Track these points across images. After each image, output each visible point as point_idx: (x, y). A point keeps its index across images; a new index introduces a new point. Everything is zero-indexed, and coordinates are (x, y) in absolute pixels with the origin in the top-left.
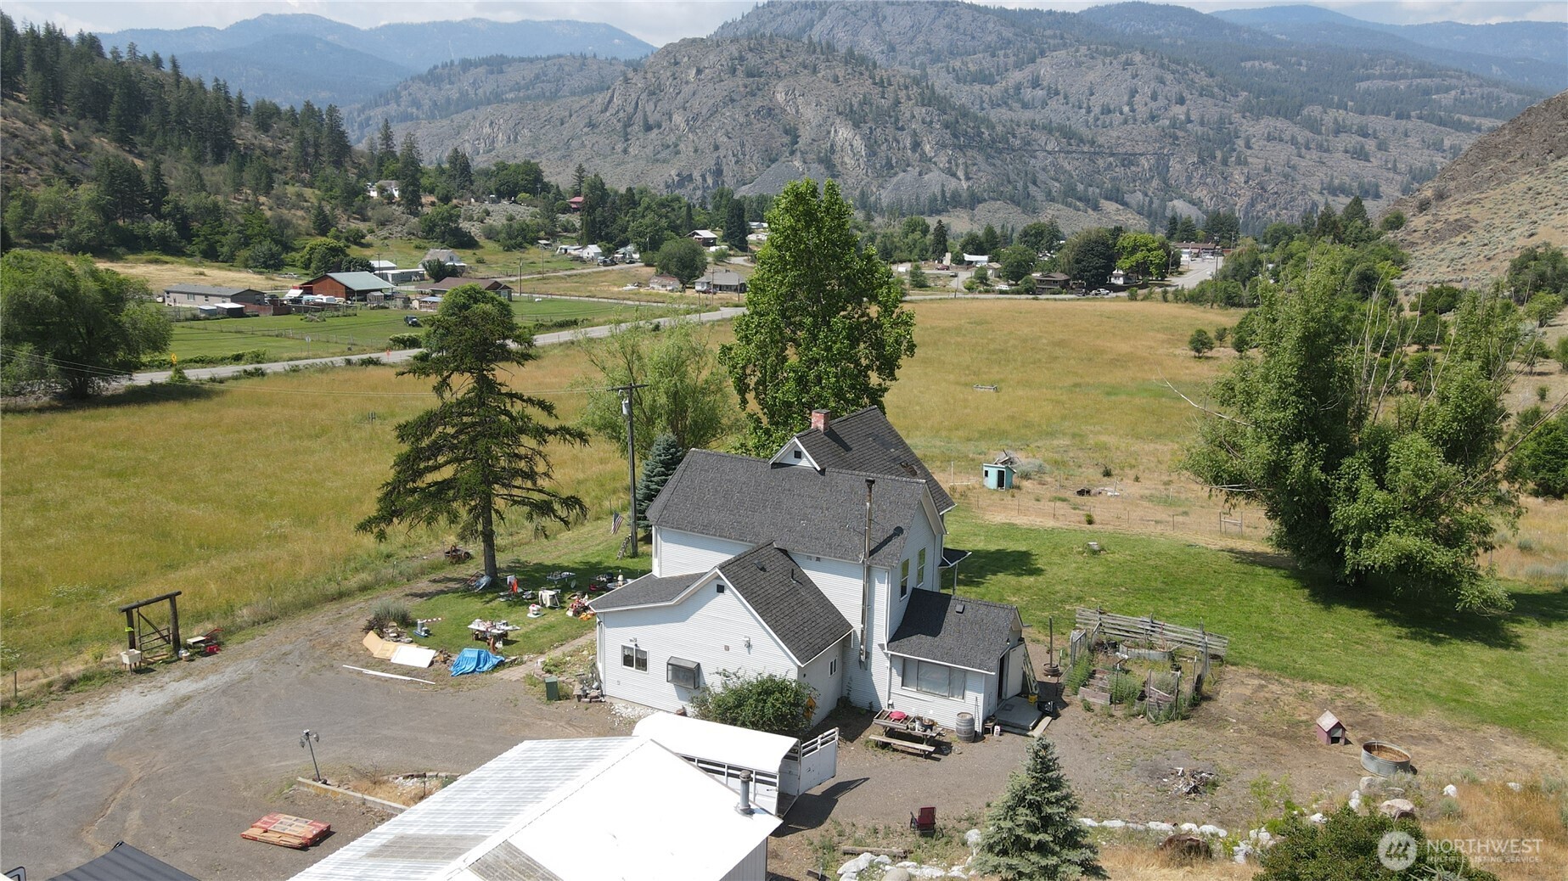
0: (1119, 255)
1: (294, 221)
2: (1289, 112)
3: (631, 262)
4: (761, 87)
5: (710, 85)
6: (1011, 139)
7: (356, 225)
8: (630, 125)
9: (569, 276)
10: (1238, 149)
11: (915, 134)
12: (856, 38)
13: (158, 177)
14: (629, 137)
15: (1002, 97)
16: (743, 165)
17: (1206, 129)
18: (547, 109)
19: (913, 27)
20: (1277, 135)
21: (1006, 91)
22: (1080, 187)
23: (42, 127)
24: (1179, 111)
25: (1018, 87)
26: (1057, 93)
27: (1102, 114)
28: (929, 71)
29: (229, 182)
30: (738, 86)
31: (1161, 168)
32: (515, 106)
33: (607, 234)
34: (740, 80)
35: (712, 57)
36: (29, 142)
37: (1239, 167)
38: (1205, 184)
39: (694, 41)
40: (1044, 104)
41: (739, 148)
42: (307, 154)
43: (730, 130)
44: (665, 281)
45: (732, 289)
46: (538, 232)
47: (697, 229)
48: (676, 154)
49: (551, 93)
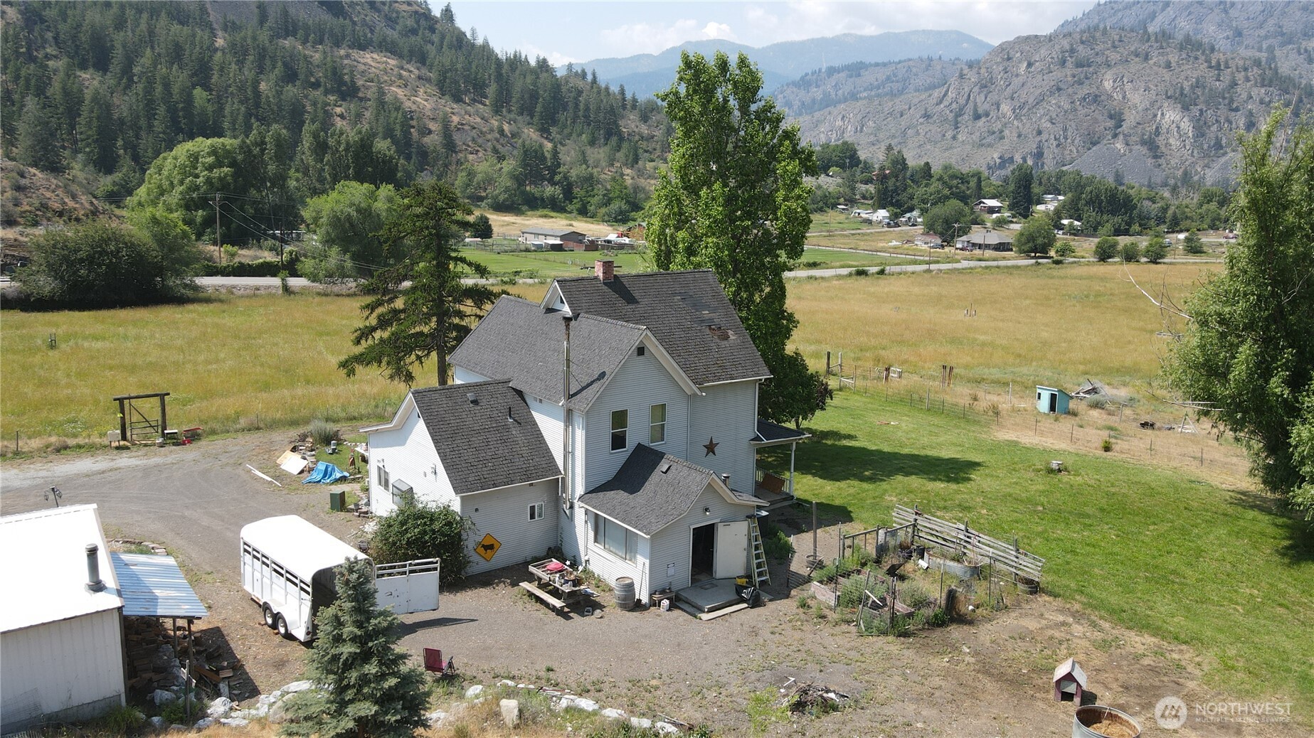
3: (913, 225)
4: (1089, 76)
5: (1040, 77)
8: (961, 115)
9: (853, 234)
11: (1251, 113)
12: (1200, 26)
14: (959, 125)
16: (1064, 148)
18: (891, 104)
19: (1263, 11)
23: (492, 121)
28: (1278, 53)
29: (607, 158)
30: (1066, 76)
32: (865, 102)
33: (897, 201)
34: (1070, 69)
35: (1043, 52)
39: (1028, 38)
41: (1061, 133)
43: (1054, 116)
44: (928, 239)
45: (991, 247)
46: (838, 198)
47: (985, 198)
48: (1001, 139)
49: (899, 91)
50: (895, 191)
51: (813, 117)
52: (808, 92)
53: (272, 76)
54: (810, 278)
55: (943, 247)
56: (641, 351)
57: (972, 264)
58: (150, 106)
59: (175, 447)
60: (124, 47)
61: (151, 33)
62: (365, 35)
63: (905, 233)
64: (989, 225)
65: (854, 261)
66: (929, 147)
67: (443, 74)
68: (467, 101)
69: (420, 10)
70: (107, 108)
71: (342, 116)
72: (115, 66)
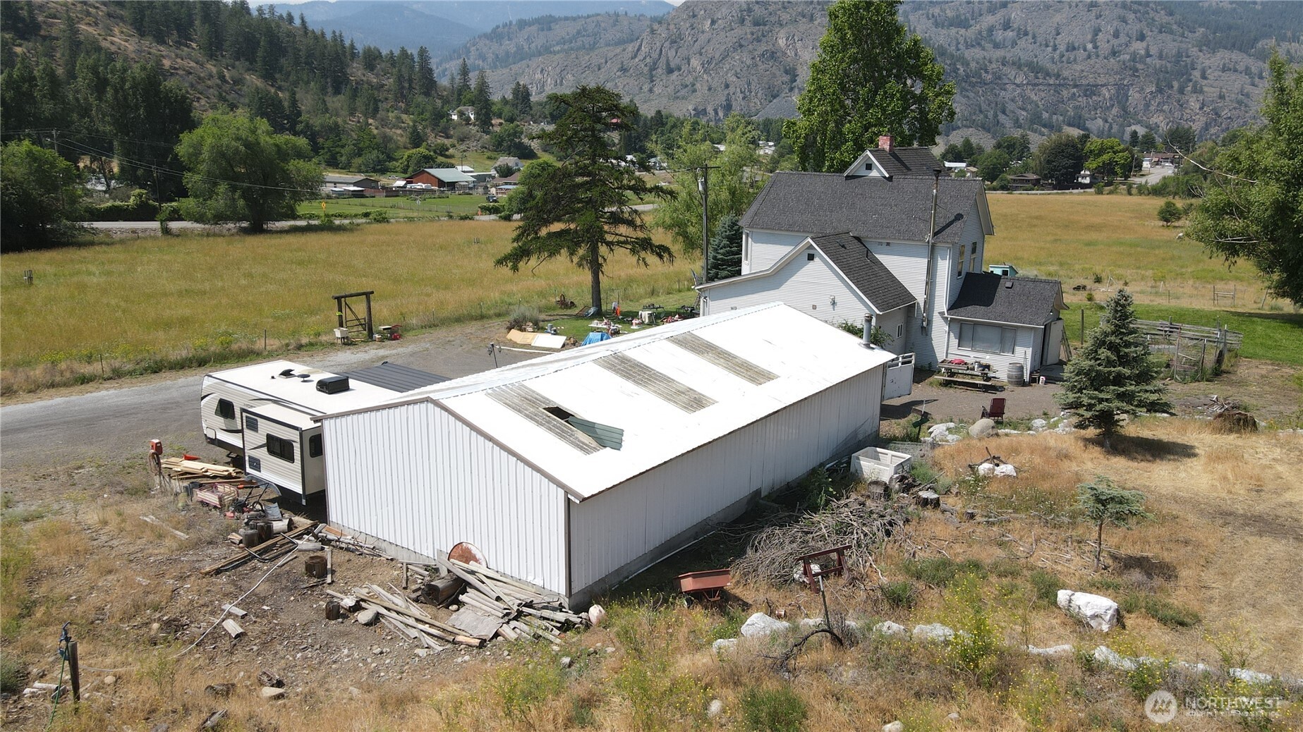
0: (1086, 158)
1: (395, 137)
2: (1244, 44)
4: (766, 34)
5: (722, 34)
6: (984, 75)
7: (441, 141)
8: (655, 69)
10: (1194, 80)
13: (294, 102)
14: (654, 79)
15: (976, 39)
16: (749, 101)
17: (1164, 62)
18: (587, 58)
20: (1231, 66)
21: (980, 33)
22: (1045, 115)
23: (209, 66)
24: (1139, 47)
25: (991, 30)
26: (1026, 34)
27: (1067, 51)
28: (911, 18)
29: (345, 107)
30: (746, 34)
31: (1121, 96)
32: (561, 55)
34: (748, 28)
35: (725, 10)
36: (200, 78)
37: (1195, 95)
38: (1162, 111)
40: (1014, 44)
41: (746, 86)
42: (403, 87)
43: (738, 71)
48: (693, 92)
49: (590, 45)
50: (638, 137)
51: (511, 69)
52: (501, 45)
67: (140, 12)
68: (173, 44)
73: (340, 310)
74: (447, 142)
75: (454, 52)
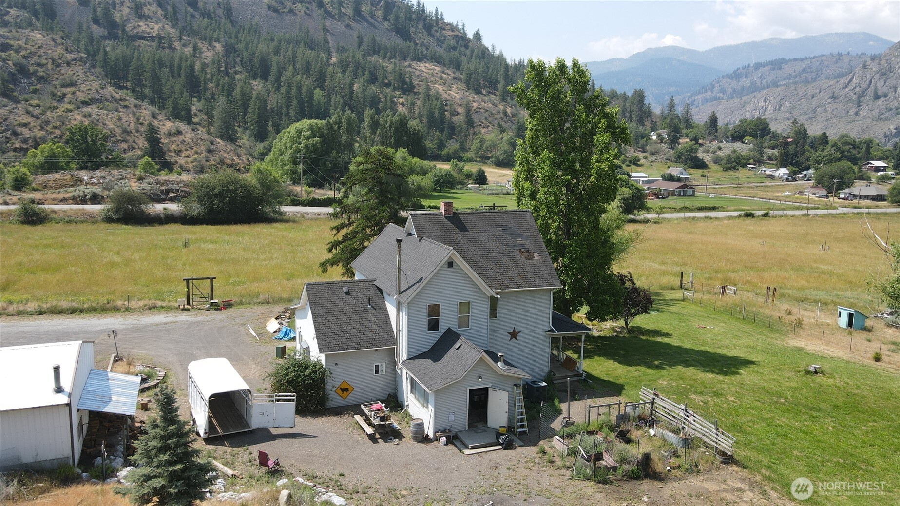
3: (808, 180)
7: (638, 154)
8: (862, 97)
9: (757, 186)
14: (861, 104)
18: (805, 89)
33: (796, 162)
44: (816, 191)
45: (870, 198)
46: (749, 160)
47: (873, 160)
48: (897, 114)
49: (812, 79)
50: (796, 154)
51: (741, 100)
52: (739, 82)
53: (361, 80)
54: (706, 218)
55: (827, 197)
56: (450, 264)
57: (845, 210)
58: (289, 100)
59: (215, 311)
60: (277, 65)
61: (294, 56)
62: (422, 52)
63: (800, 186)
64: (874, 180)
65: (747, 206)
66: (835, 121)
67: (469, 76)
68: (485, 93)
69: (459, 34)
70: (265, 103)
71: (403, 104)
72: (272, 78)
73: (188, 287)
74: (641, 155)
75: (703, 88)
